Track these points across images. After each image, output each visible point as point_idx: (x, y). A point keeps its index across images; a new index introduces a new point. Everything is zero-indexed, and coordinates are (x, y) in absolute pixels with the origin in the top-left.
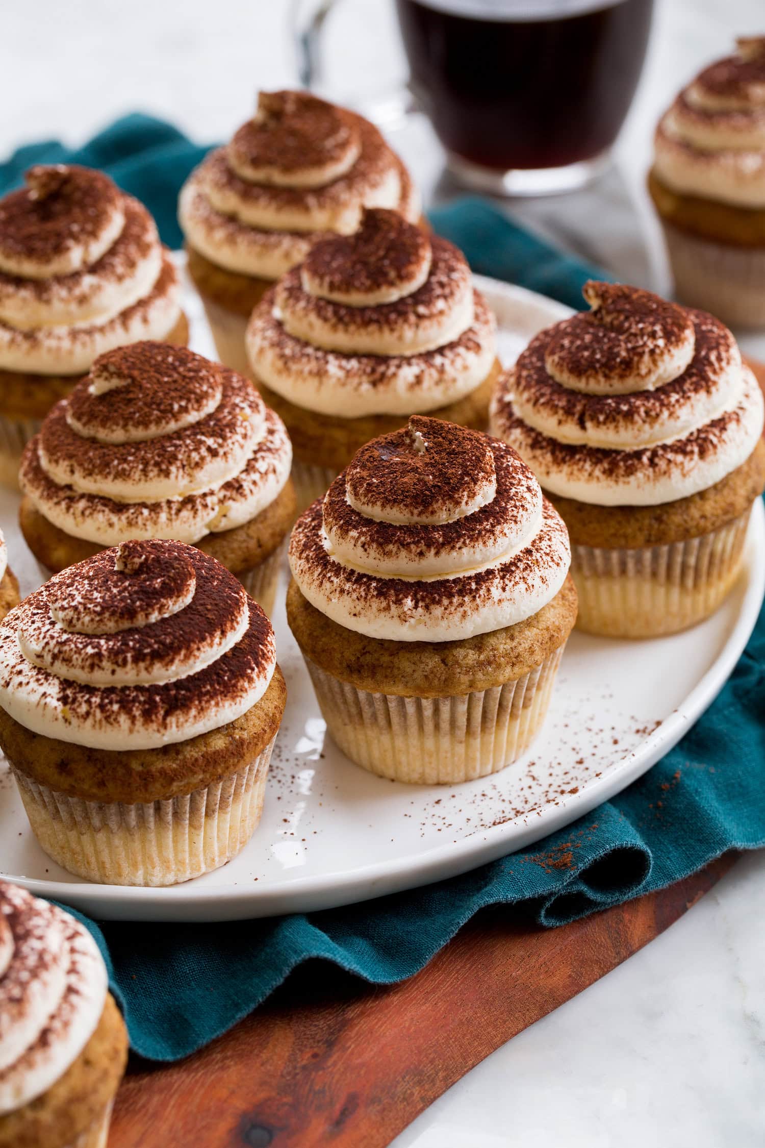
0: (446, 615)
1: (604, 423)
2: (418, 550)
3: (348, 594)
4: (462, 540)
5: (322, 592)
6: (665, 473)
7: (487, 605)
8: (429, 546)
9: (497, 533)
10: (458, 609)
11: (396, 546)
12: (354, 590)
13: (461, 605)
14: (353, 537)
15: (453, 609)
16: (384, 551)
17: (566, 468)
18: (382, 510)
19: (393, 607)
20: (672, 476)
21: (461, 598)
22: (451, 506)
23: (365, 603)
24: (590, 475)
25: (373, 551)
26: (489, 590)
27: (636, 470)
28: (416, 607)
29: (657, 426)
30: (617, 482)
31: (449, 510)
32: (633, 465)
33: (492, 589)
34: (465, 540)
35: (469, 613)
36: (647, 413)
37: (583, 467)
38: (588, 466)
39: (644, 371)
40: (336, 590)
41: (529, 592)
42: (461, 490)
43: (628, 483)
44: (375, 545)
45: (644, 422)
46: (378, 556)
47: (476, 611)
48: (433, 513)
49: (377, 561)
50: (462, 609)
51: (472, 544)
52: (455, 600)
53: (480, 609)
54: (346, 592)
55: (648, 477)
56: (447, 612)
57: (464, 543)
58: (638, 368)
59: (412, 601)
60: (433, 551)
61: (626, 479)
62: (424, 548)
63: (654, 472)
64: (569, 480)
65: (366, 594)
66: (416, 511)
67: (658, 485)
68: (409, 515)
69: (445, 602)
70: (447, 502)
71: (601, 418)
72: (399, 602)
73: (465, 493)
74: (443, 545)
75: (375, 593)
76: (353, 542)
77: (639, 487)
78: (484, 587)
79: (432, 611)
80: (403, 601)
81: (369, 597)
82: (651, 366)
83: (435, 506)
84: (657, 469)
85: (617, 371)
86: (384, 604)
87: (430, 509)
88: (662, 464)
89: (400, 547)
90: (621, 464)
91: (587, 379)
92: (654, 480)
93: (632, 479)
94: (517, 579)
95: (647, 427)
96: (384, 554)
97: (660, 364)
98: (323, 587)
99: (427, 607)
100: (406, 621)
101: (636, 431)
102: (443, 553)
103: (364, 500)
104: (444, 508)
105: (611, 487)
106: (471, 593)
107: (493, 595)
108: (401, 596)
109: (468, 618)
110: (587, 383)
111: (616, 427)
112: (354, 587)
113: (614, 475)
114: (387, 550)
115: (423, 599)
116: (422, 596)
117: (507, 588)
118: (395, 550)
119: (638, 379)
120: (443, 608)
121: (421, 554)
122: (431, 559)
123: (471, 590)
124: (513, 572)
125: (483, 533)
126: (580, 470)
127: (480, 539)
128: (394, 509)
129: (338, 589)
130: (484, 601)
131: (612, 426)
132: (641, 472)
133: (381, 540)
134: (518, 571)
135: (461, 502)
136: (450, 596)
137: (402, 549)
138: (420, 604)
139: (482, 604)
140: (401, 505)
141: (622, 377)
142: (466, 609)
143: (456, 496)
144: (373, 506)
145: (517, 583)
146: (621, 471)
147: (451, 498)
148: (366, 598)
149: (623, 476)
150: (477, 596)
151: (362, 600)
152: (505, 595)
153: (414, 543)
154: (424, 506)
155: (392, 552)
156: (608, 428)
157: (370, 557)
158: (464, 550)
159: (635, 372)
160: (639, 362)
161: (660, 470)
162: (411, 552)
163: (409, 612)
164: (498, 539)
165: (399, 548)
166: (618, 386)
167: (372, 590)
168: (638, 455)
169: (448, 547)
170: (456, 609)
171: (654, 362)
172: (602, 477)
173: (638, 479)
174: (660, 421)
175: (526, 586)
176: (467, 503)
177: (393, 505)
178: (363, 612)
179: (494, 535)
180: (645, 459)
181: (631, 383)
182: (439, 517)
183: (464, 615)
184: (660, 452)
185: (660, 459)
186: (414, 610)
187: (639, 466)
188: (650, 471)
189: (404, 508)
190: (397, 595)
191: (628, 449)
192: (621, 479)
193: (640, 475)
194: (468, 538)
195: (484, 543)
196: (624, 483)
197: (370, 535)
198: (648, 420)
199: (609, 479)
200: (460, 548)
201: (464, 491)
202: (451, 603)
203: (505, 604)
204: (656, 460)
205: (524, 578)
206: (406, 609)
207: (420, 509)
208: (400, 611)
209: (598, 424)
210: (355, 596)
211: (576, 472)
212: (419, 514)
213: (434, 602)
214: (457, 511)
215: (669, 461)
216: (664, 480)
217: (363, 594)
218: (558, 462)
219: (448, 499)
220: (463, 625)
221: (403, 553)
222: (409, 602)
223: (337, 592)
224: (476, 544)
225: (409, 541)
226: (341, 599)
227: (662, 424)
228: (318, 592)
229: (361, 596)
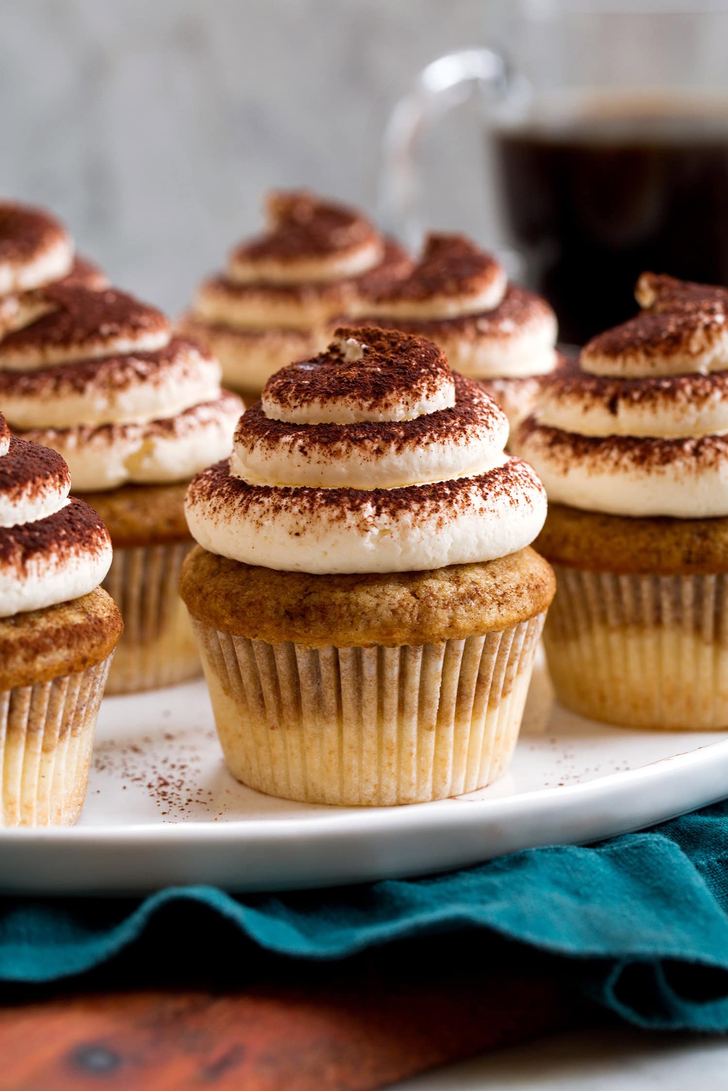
0: (418, 522)
1: (640, 401)
2: (375, 447)
3: (286, 509)
4: (428, 434)
5: (248, 519)
6: (711, 464)
7: (466, 512)
8: (387, 441)
9: (469, 432)
10: (432, 515)
11: (346, 443)
12: (295, 504)
13: (436, 510)
14: (286, 443)
15: (425, 514)
16: (330, 451)
17: (587, 460)
18: (322, 407)
19: (349, 514)
20: (721, 468)
21: (434, 502)
22: (409, 398)
23: (310, 515)
24: (617, 464)
25: (316, 453)
26: (466, 496)
27: (675, 457)
28: (378, 514)
29: (705, 408)
30: (649, 471)
31: (407, 404)
32: (671, 452)
33: (470, 495)
34: (432, 434)
35: (446, 520)
36: (695, 392)
37: (608, 455)
38: (614, 454)
39: (695, 347)
40: (268, 510)
41: (513, 505)
42: (419, 381)
43: (663, 473)
44: (317, 446)
45: (689, 401)
46: (323, 458)
47: (454, 519)
48: (387, 406)
49: (322, 465)
50: (437, 515)
51: (441, 440)
52: (428, 504)
53: (458, 516)
54: (283, 508)
55: (690, 468)
56: (419, 518)
57: (431, 437)
58: (688, 344)
59: (373, 506)
60: (393, 447)
61: (662, 468)
62: (382, 444)
63: (698, 461)
64: (590, 474)
65: (312, 505)
66: (366, 404)
67: (701, 479)
68: (357, 410)
69: (415, 506)
70: (404, 393)
71: (636, 395)
72: (356, 508)
73: (425, 385)
74: (405, 439)
75: (323, 502)
76: (287, 448)
77: (676, 479)
78: (460, 492)
79: (400, 518)
80: (362, 506)
81: (315, 508)
82: (705, 342)
83: (389, 398)
84: (701, 459)
85: (662, 347)
86: (337, 513)
87: (384, 401)
88: (709, 454)
89: (352, 444)
90: (657, 450)
91: (625, 358)
92: (697, 472)
93: (668, 468)
94: (498, 489)
95: (692, 408)
96: (331, 455)
97: (716, 341)
98: (250, 512)
99: (393, 514)
100: (367, 531)
101: (678, 412)
102: (407, 448)
103: (293, 403)
104: (401, 400)
105: (641, 478)
106: (445, 498)
107: (472, 502)
108: (358, 502)
109: (444, 527)
110: (624, 363)
111: (654, 406)
112: (294, 500)
113: (646, 463)
114: (334, 449)
115: (386, 505)
116: (384, 501)
117: (488, 497)
118: (344, 448)
119: (687, 357)
120: (413, 514)
121: (379, 451)
122: (393, 458)
123: (445, 494)
124: (491, 482)
125: (453, 430)
126: (604, 460)
127: (450, 435)
128: (338, 403)
129: (272, 508)
130: (463, 508)
131: (648, 405)
132: (681, 460)
133: (325, 439)
134: (497, 482)
135: (420, 395)
136: (421, 500)
137: (354, 446)
138: (384, 510)
139: (462, 510)
140: (347, 398)
141: (667, 354)
142: (442, 515)
143: (414, 386)
144: (309, 405)
145: (498, 494)
146: (656, 458)
147: (408, 388)
148: (311, 509)
149: (657, 464)
150: (454, 501)
151: (307, 512)
152: (485, 504)
153: (368, 438)
154: (376, 398)
155: (341, 451)
156: (643, 408)
157: (313, 461)
158: (432, 446)
159: (683, 348)
160: (690, 336)
161: (705, 460)
162: (365, 448)
163: (370, 520)
164: (470, 439)
165: (349, 446)
166: (661, 365)
167: (318, 500)
168: (679, 443)
169: (412, 442)
170: (429, 515)
171: (709, 339)
172: (631, 466)
173: (676, 469)
174: (709, 402)
175: (510, 499)
176: (427, 397)
177: (336, 399)
178: (308, 527)
179: (465, 433)
180: (688, 447)
181: (678, 362)
182: (395, 412)
183: (440, 524)
184: (708, 441)
185: (706, 448)
186: (377, 518)
187: (679, 453)
188: (692, 461)
189: (350, 400)
190: (352, 501)
191: (667, 437)
192: (655, 468)
193: (679, 464)
194: (436, 432)
195: (455, 440)
196: (658, 472)
197: (310, 437)
198: (695, 399)
199: (640, 468)
200: (427, 444)
201: (422, 382)
202: (423, 507)
203: (488, 515)
204: (702, 449)
205: (505, 490)
206: (366, 515)
207: (370, 402)
208: (360, 518)
209: (632, 402)
210: (296, 509)
211: (599, 463)
212: (371, 407)
213: (400, 506)
214: (417, 405)
215: (718, 451)
216: (709, 472)
217: (307, 505)
218: (578, 454)
219: (405, 390)
220: (439, 536)
221: (356, 450)
222: (369, 509)
223: (271, 511)
224: (446, 440)
225: (361, 436)
226: (278, 517)
227: (712, 407)
228: (242, 520)
229: (305, 508)
